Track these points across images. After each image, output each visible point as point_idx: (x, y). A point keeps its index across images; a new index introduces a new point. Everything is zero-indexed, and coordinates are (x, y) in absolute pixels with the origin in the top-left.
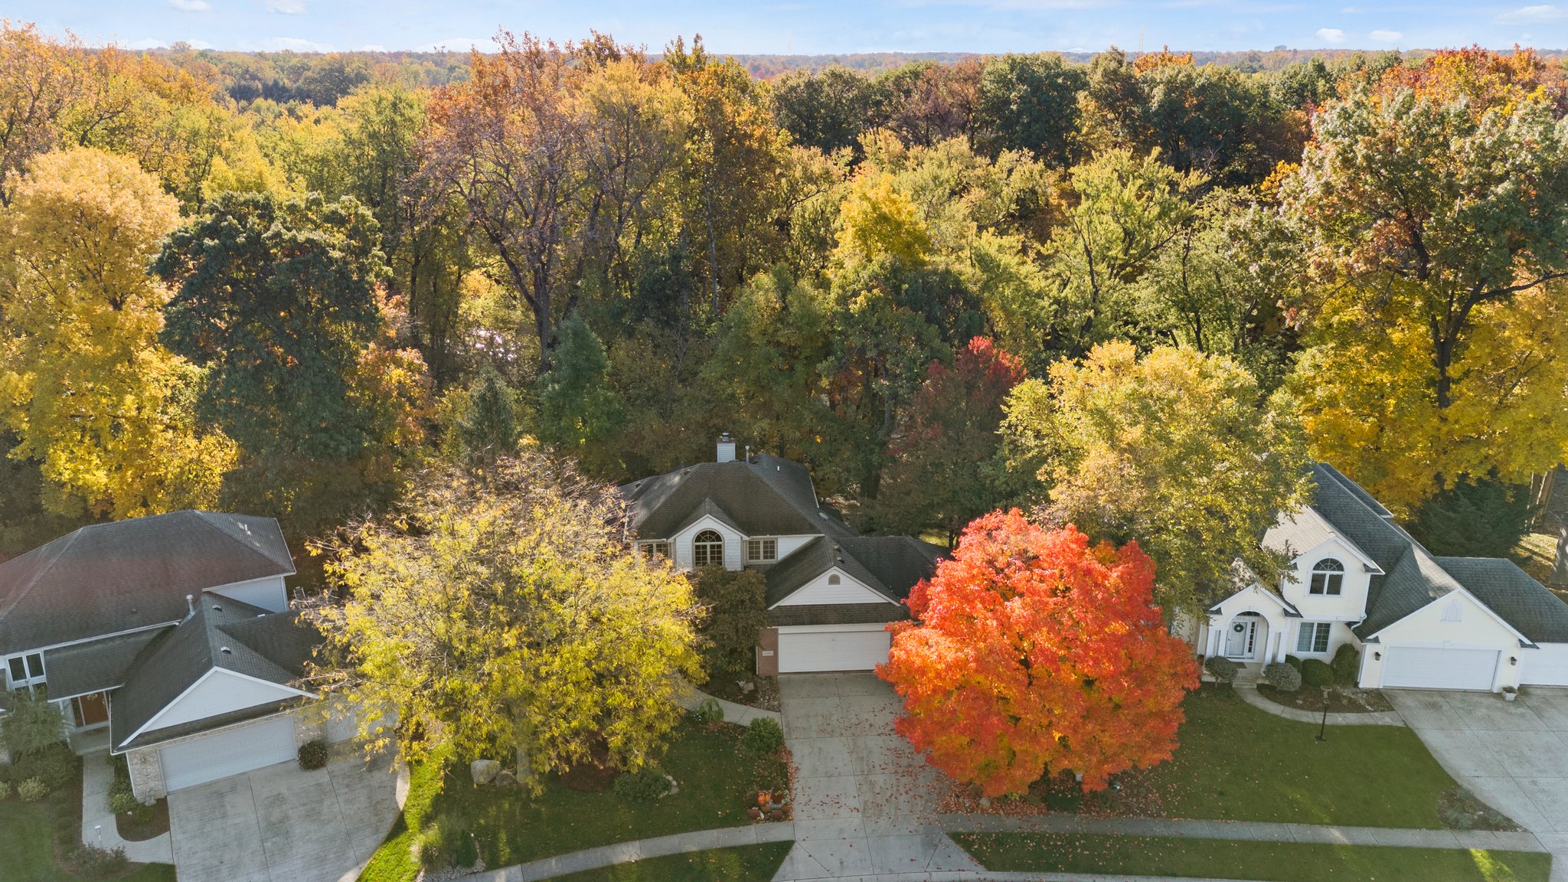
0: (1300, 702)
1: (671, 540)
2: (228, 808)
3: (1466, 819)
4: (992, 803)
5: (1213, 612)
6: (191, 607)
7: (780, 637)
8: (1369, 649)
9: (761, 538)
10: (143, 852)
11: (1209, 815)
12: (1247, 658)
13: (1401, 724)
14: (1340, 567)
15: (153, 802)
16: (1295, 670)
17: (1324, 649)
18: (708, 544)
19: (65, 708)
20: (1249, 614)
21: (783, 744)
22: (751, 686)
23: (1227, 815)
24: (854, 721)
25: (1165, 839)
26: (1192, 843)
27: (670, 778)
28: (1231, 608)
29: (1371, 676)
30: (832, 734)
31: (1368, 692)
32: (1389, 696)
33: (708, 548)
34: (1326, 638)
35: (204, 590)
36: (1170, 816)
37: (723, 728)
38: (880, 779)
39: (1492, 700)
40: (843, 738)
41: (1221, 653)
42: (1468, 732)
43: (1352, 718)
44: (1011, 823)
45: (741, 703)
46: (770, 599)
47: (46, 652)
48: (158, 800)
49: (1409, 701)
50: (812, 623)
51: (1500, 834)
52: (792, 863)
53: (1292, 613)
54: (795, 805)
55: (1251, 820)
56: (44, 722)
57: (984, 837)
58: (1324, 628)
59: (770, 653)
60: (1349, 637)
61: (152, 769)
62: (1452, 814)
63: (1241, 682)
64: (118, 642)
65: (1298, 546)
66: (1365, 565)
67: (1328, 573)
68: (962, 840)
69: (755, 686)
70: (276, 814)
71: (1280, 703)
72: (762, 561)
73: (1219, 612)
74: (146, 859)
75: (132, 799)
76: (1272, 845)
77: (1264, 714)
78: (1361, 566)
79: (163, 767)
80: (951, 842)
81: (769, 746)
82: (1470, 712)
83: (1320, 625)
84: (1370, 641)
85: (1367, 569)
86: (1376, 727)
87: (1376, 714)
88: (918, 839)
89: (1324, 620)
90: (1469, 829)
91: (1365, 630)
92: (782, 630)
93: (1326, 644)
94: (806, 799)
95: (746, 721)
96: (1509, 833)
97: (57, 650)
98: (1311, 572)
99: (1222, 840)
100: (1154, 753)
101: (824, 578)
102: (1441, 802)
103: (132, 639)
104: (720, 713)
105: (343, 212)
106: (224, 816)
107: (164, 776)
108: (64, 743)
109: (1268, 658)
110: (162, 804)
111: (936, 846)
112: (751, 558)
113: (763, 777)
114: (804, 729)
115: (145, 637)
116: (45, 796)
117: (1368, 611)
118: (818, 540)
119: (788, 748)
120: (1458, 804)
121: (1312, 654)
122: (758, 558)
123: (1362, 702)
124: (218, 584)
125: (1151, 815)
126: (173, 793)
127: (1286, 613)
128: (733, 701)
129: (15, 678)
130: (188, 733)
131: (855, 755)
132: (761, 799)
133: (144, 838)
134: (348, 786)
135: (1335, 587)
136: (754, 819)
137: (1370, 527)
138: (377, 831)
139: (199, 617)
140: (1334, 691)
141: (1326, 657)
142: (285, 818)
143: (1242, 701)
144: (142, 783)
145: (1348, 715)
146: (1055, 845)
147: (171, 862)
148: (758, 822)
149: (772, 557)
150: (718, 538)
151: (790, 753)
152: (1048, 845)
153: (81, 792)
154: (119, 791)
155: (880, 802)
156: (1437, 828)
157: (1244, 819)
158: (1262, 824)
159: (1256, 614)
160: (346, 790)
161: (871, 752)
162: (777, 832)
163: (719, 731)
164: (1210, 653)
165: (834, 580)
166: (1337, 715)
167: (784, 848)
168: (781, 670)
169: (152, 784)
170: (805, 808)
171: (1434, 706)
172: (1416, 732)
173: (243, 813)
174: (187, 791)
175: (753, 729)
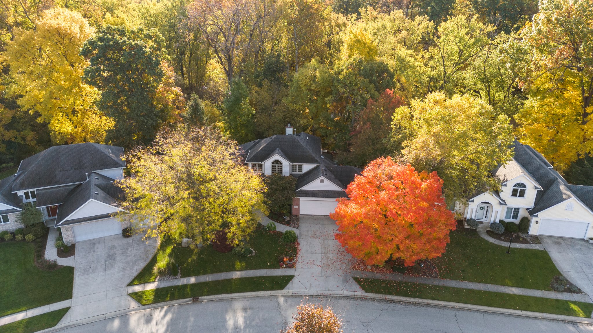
0: (503, 238)
1: (263, 163)
2: (96, 249)
3: (561, 288)
4: (372, 268)
5: (470, 201)
6: (87, 177)
7: (301, 201)
8: (534, 219)
9: (297, 164)
10: (63, 262)
11: (456, 278)
12: (484, 220)
13: (543, 249)
14: (525, 186)
15: (70, 245)
16: (502, 226)
17: (516, 219)
18: (277, 165)
19: (43, 210)
20: (486, 203)
21: (297, 240)
22: (288, 219)
23: (464, 279)
24: (325, 234)
25: (437, 286)
26: (447, 288)
27: (252, 250)
28: (478, 200)
29: (534, 230)
30: (316, 238)
31: (531, 236)
32: (540, 238)
33: (277, 167)
34: (518, 214)
35: (93, 171)
36: (440, 278)
37: (276, 233)
38: (331, 256)
39: (583, 242)
40: (320, 240)
41: (473, 217)
42: (570, 254)
43: (523, 246)
44: (378, 276)
45: (284, 224)
46: (298, 187)
47: (37, 190)
48: (72, 244)
49: (549, 241)
50: (312, 197)
51: (575, 295)
52: (292, 284)
53: (503, 203)
54: (297, 263)
55: (473, 282)
56: (36, 215)
57: (366, 280)
58: (517, 210)
59: (297, 207)
60: (527, 214)
61: (70, 233)
62: (556, 285)
63: (480, 228)
64: (62, 188)
65: (509, 177)
66: (535, 186)
67: (519, 189)
68: (357, 280)
69: (290, 218)
70: (112, 252)
71: (494, 238)
72: (297, 173)
73: (473, 201)
74: (65, 265)
75: (63, 243)
76: (479, 292)
77: (487, 241)
78: (533, 186)
79: (74, 232)
80: (353, 281)
81: (291, 241)
82: (573, 247)
83: (515, 209)
84: (534, 216)
85: (536, 188)
86: (532, 250)
87: (534, 245)
88: (341, 278)
89: (517, 206)
90: (562, 292)
91: (533, 212)
92: (301, 198)
93: (517, 216)
94: (302, 261)
95: (284, 231)
96: (579, 295)
97: (41, 190)
98: (512, 188)
99: (460, 288)
100: (434, 253)
101: (318, 180)
102: (552, 280)
103: (67, 187)
104: (275, 228)
105: (151, 34)
106: (94, 251)
107: (74, 236)
108: (43, 223)
109: (492, 221)
110: (73, 246)
111: (347, 282)
112: (293, 171)
113: (287, 252)
114: (306, 235)
115: (71, 187)
116: (34, 240)
117: (535, 204)
118: (319, 166)
119: (299, 242)
120: (559, 282)
121: (511, 220)
122: (296, 171)
123: (528, 240)
124: (98, 170)
125: (433, 277)
126: (78, 242)
127: (500, 203)
128: (281, 223)
129: (27, 199)
130: (82, 222)
131: (323, 246)
132: (285, 259)
133: (65, 257)
134: (138, 244)
135: (522, 194)
136: (281, 267)
137: (541, 171)
138: (145, 261)
139: (90, 181)
140: (518, 235)
141: (517, 221)
142: (114, 254)
143: (479, 236)
144: (67, 237)
145: (522, 244)
146: (393, 285)
147: (73, 266)
148: (282, 268)
149: (301, 172)
150: (281, 163)
151: (299, 244)
152: (390, 285)
153: (47, 240)
154: (59, 240)
155: (329, 264)
156: (549, 290)
157: (470, 281)
158: (477, 283)
159: (489, 203)
160: (137, 246)
161: (329, 246)
162: (288, 272)
163: (274, 234)
164: (468, 217)
165: (322, 181)
166: (517, 244)
167: (291, 278)
168: (301, 213)
169: (70, 239)
170: (301, 264)
171: (559, 243)
172: (548, 253)
173: (101, 251)
174: (83, 242)
175: (285, 234)
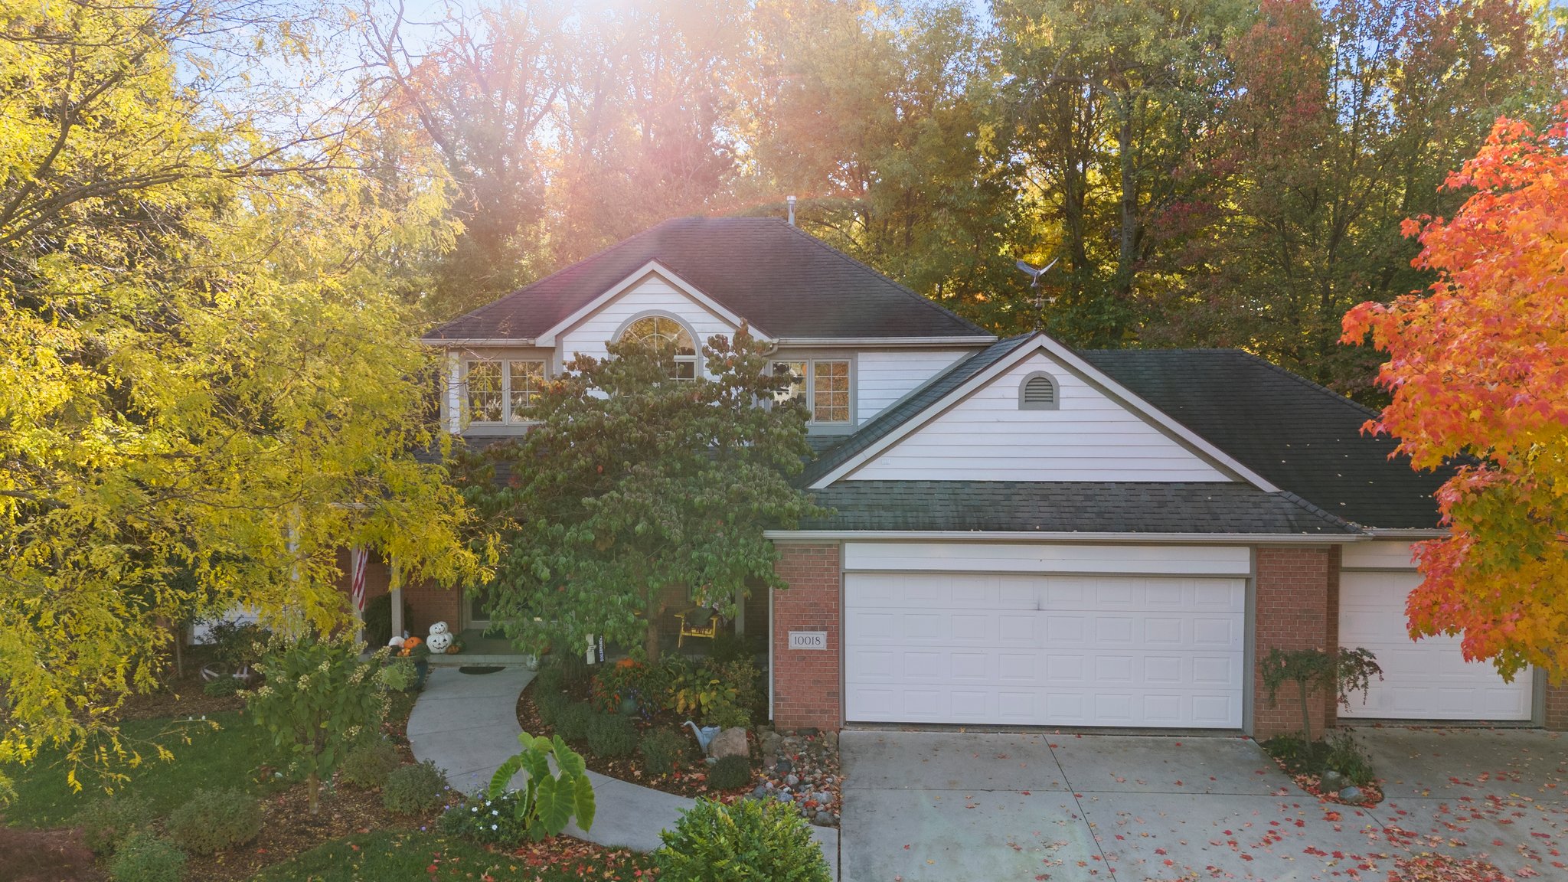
1: (546, 340)
7: (850, 582)
9: (807, 348)
22: (738, 741)
37: (580, 865)
50: (961, 526)
59: (815, 641)
69: (755, 746)
72: (812, 426)
92: (858, 556)
101: (1005, 384)
149: (843, 415)
165: (1039, 392)
168: (851, 716)
